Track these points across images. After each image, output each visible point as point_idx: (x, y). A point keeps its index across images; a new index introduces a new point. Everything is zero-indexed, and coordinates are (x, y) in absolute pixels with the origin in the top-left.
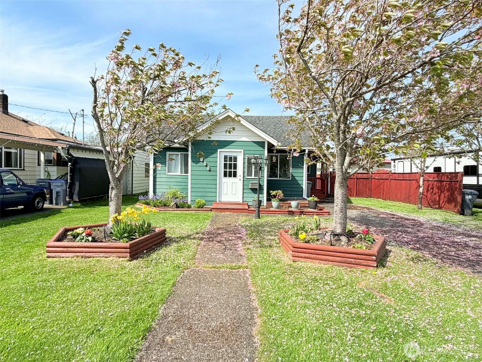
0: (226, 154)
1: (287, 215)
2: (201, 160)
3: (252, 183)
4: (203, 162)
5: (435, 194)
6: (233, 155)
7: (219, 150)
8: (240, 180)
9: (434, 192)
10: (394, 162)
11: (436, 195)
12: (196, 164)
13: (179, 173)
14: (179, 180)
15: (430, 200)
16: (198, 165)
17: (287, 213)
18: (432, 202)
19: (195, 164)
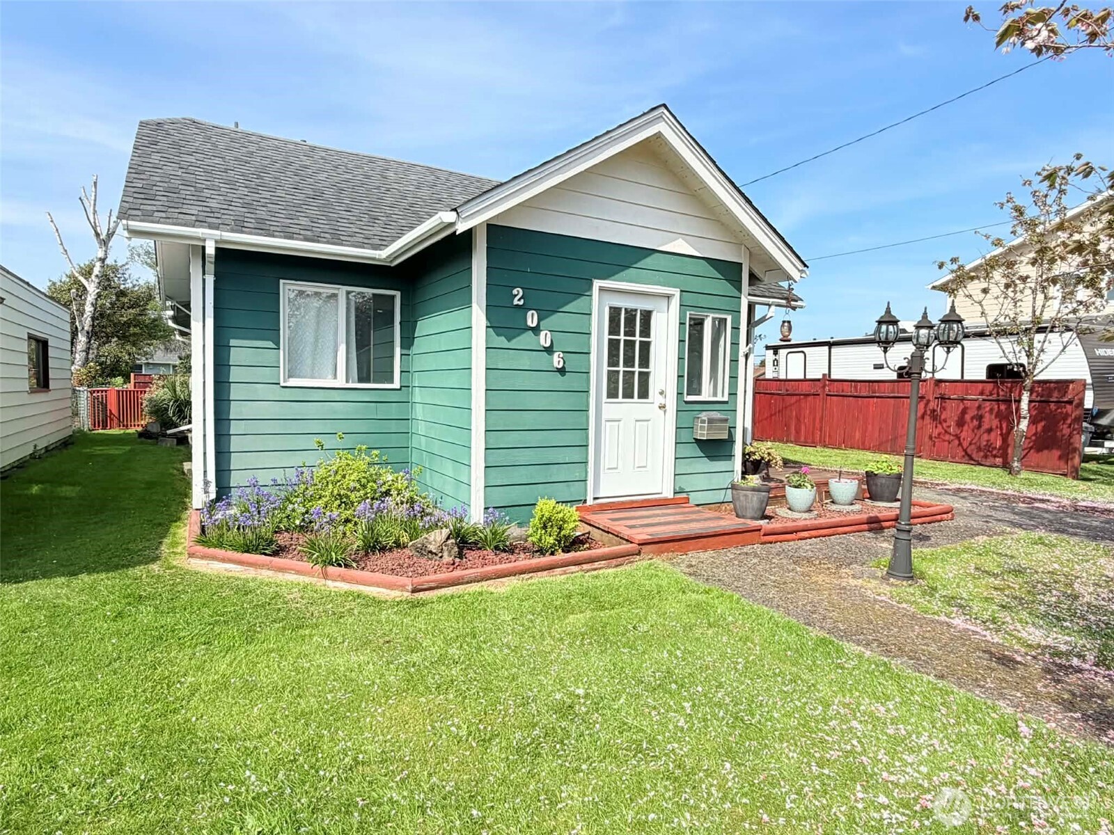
0: (617, 304)
1: (867, 534)
2: (532, 319)
3: (711, 421)
4: (536, 330)
5: (990, 431)
6: (640, 305)
7: (597, 283)
8: (662, 407)
9: (986, 426)
10: (776, 353)
11: (993, 434)
12: (509, 340)
13: (340, 382)
14: (341, 410)
15: (973, 447)
16: (513, 344)
17: (866, 526)
18: (979, 449)
19: (501, 341)
